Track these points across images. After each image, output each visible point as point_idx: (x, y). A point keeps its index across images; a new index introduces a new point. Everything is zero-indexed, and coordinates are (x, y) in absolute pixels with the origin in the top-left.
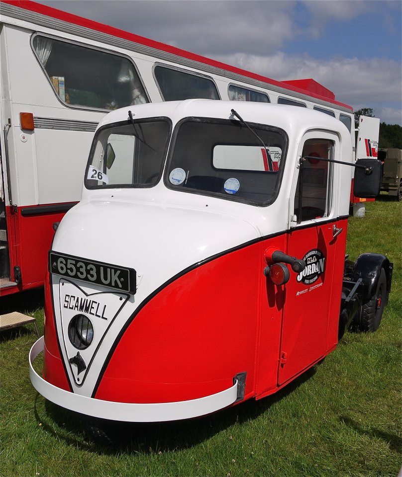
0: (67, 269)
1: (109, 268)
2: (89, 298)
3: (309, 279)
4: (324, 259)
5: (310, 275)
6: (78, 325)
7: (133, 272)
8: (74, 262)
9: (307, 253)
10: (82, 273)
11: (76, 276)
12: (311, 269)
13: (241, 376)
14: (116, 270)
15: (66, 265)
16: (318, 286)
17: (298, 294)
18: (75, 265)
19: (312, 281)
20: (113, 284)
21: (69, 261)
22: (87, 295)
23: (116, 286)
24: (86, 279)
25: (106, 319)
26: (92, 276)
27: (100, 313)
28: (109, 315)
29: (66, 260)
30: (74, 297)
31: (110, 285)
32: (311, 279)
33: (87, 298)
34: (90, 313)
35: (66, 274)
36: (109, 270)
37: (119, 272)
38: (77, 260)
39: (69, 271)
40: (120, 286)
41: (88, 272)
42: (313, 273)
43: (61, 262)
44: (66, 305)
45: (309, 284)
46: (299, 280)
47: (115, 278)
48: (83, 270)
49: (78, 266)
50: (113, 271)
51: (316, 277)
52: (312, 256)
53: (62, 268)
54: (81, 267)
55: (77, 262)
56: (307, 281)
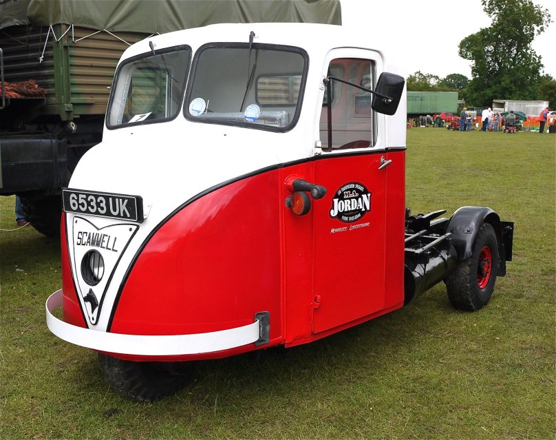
0: (79, 204)
1: (117, 197)
2: (100, 232)
3: (349, 216)
4: (369, 195)
5: (348, 212)
6: (90, 260)
7: (139, 200)
8: (84, 196)
9: (343, 186)
10: (93, 207)
11: (87, 212)
12: (351, 205)
13: (263, 316)
14: (124, 199)
15: (78, 200)
16: (362, 225)
17: (333, 231)
18: (86, 199)
19: (351, 219)
20: (122, 215)
21: (81, 196)
22: (98, 229)
23: (125, 216)
24: (97, 213)
25: (116, 251)
26: (102, 209)
27: (110, 246)
28: (120, 247)
29: (77, 195)
30: (86, 233)
31: (119, 216)
32: (351, 216)
33: (98, 232)
34: (101, 247)
35: (79, 210)
36: (117, 200)
37: (126, 201)
38: (88, 194)
39: (80, 206)
40: (128, 215)
41: (98, 204)
42: (353, 209)
43: (73, 198)
44: (79, 243)
45: (348, 221)
46: (332, 215)
47: (123, 207)
48: (93, 204)
49: (89, 200)
50: (121, 200)
51: (359, 215)
52: (351, 190)
53: (74, 205)
54: (92, 200)
55: (88, 195)
56: (345, 218)
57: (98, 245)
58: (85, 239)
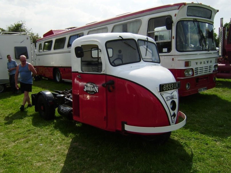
0: (166, 88)
10: (170, 88)
11: (168, 90)
15: (166, 87)
18: (168, 86)
29: (166, 85)
30: (169, 96)
31: (176, 88)
38: (169, 84)
41: (171, 87)
43: (165, 87)
48: (170, 87)
50: (177, 84)
53: (165, 89)
57: (173, 98)
58: (169, 98)
